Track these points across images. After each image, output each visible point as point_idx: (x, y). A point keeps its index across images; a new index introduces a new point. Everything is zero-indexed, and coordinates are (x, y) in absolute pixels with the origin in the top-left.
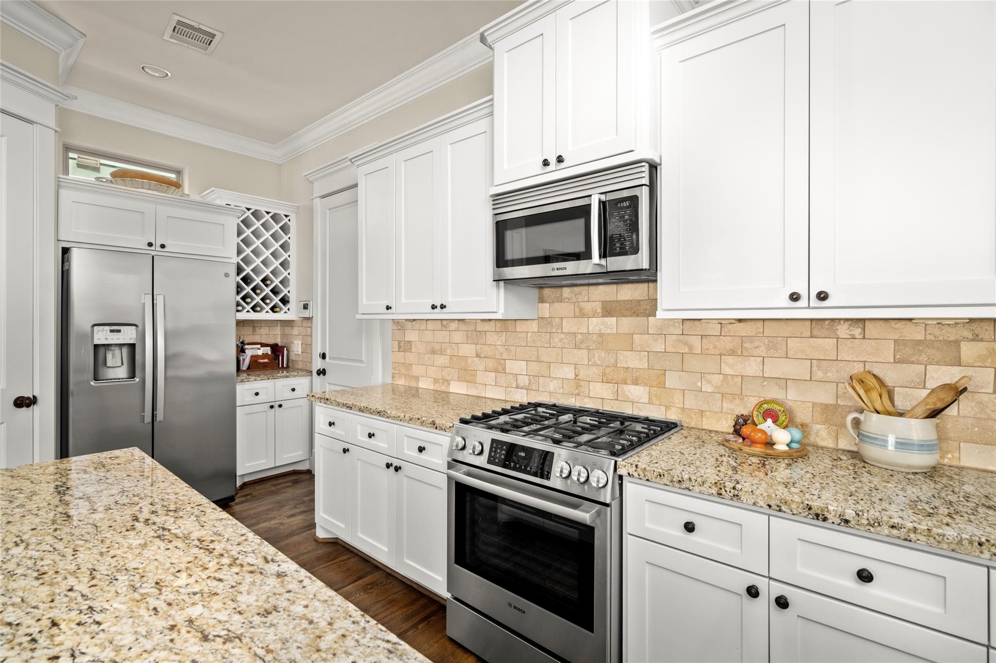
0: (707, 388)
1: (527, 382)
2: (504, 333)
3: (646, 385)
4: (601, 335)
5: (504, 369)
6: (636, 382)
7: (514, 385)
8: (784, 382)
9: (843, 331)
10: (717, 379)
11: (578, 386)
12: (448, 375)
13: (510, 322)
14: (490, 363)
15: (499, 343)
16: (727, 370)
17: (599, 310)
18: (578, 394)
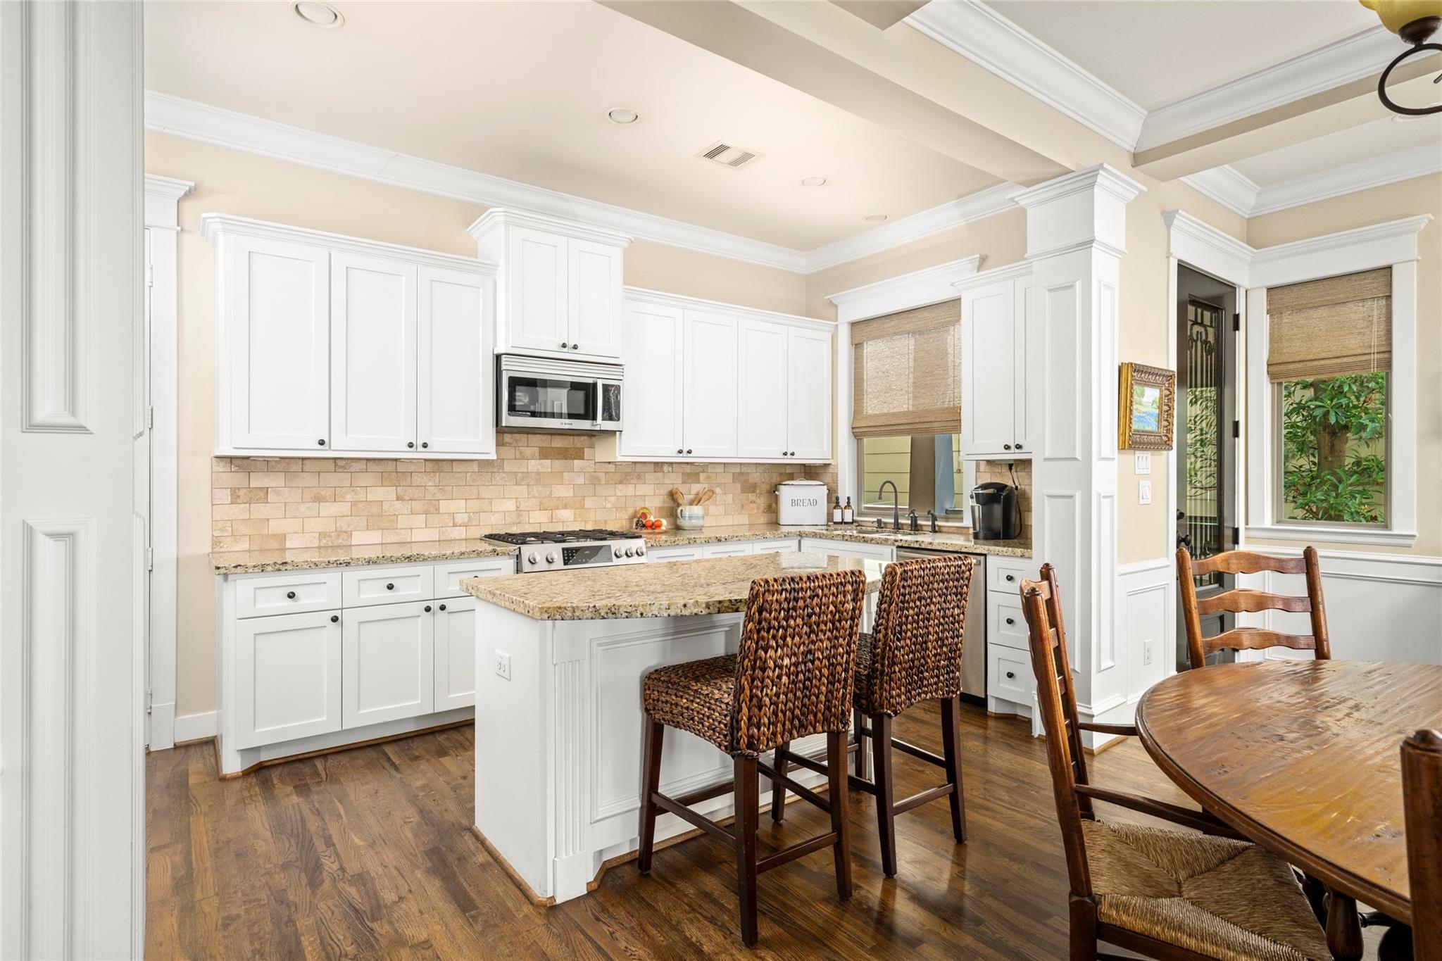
0: (609, 506)
1: (466, 520)
2: (438, 474)
3: (572, 508)
4: (538, 473)
5: (438, 509)
6: (565, 507)
7: (451, 524)
8: (643, 497)
9: (666, 468)
10: (613, 499)
11: (519, 516)
12: (349, 526)
13: (445, 462)
14: (417, 506)
15: (431, 484)
16: (619, 493)
17: (537, 454)
18: (519, 523)
